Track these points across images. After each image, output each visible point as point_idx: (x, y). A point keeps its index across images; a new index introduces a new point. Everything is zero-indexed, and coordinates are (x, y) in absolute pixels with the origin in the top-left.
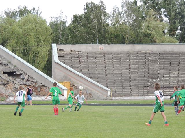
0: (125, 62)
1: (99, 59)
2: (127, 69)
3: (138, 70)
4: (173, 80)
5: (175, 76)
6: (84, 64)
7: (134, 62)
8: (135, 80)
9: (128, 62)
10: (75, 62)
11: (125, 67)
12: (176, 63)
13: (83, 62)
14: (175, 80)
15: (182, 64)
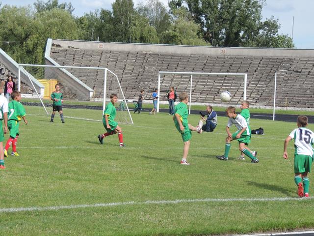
0: (122, 62)
1: (95, 58)
2: (121, 69)
3: (132, 72)
4: (166, 83)
5: (169, 79)
6: (77, 62)
7: (131, 62)
8: (126, 81)
9: (125, 62)
10: (68, 59)
11: (120, 67)
12: (175, 65)
13: (77, 60)
14: (169, 83)
15: (180, 67)
